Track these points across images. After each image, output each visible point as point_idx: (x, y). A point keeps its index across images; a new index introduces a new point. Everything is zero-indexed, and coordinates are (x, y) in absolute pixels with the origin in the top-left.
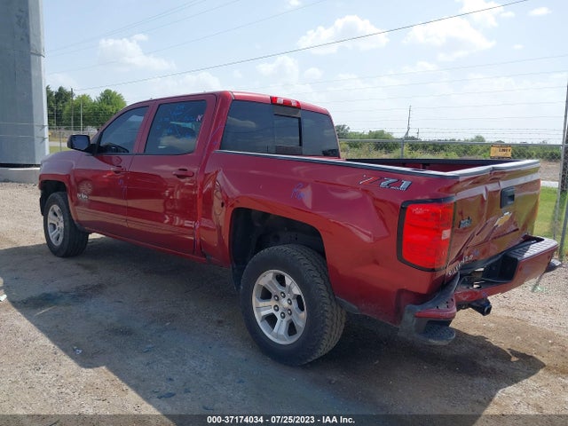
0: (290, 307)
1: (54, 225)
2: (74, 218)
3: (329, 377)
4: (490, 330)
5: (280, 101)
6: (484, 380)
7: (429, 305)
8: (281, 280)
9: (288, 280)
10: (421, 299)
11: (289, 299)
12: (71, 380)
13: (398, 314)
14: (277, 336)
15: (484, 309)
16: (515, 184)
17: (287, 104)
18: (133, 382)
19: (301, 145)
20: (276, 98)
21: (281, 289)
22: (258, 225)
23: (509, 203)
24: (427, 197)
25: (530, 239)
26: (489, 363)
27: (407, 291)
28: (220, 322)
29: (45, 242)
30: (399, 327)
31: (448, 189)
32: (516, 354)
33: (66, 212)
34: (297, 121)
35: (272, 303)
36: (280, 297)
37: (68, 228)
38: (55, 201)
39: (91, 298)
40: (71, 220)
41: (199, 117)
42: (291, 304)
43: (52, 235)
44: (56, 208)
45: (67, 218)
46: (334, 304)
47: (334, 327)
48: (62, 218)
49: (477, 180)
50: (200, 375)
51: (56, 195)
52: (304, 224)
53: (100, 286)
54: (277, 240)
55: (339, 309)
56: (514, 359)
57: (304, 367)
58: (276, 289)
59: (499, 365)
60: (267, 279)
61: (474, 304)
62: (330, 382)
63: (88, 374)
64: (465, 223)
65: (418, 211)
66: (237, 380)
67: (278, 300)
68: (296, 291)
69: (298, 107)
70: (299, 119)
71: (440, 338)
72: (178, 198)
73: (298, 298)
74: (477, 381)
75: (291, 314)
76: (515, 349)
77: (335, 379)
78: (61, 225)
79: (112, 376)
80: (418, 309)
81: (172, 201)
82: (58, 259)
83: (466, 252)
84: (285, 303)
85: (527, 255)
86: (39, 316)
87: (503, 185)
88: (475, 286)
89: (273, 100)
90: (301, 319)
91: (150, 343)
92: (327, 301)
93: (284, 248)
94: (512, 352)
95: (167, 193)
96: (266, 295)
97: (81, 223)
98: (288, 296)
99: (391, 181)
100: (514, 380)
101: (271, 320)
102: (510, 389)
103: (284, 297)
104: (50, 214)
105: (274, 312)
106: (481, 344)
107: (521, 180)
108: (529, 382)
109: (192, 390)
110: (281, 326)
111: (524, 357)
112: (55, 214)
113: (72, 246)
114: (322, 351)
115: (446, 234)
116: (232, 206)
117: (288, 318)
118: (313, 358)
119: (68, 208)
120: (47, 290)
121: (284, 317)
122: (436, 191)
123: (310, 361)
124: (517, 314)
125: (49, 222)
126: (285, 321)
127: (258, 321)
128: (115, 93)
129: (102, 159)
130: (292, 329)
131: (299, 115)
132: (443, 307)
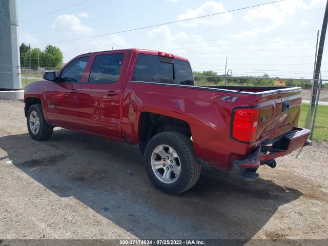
0: (172, 164)
1: (33, 123)
2: (46, 119)
3: (193, 200)
4: (274, 177)
5: (163, 54)
6: (272, 201)
7: (246, 160)
8: (166, 150)
9: (171, 150)
10: (242, 157)
11: (171, 160)
12: (57, 202)
13: (230, 166)
14: (165, 180)
15: (272, 164)
16: (289, 100)
17: (167, 56)
18: (90, 203)
19: (174, 78)
20: (161, 53)
21: (166, 155)
22: (153, 121)
23: (286, 109)
24: (247, 105)
25: (296, 129)
26: (275, 193)
27: (234, 154)
28: (131, 174)
29: (28, 132)
30: (230, 173)
31: (257, 101)
32: (288, 189)
33: (41, 115)
34: (172, 65)
35: (162, 162)
36: (166, 159)
37: (42, 124)
38: (34, 109)
39: (59, 161)
40: (44, 120)
41: (120, 63)
42: (172, 162)
43: (32, 128)
44: (35, 113)
45: (41, 119)
46: (195, 162)
47: (196, 174)
48: (38, 119)
49: (270, 97)
50: (125, 199)
51: (35, 106)
52: (180, 120)
53: (62, 156)
54: (163, 130)
55: (198, 164)
56: (287, 191)
57: (179, 195)
58: (164, 155)
59: (280, 194)
60: (159, 149)
61: (268, 162)
62: (193, 203)
63: (65, 200)
64: (264, 119)
65: (241, 113)
66: (145, 202)
67: (165, 160)
68: (176, 155)
69: (173, 57)
70: (173, 64)
71: (252, 177)
72: (103, 106)
73: (176, 159)
74: (269, 201)
75: (172, 168)
76: (287, 186)
77: (196, 201)
78: (38, 123)
79: (78, 201)
80: (241, 162)
81: (99, 109)
82: (36, 141)
83: (264, 134)
84: (169, 162)
85: (294, 137)
86: (32, 171)
87: (284, 100)
88: (268, 153)
89: (160, 53)
90: (178, 170)
91: (95, 184)
92: (192, 160)
93: (169, 133)
94: (286, 188)
95: (96, 104)
96: (158, 158)
97: (50, 121)
98: (170, 158)
99: (227, 97)
100: (288, 201)
101: (161, 171)
102: (286, 205)
103: (168, 159)
104: (31, 116)
105: (163, 167)
106: (270, 184)
107: (292, 98)
108: (296, 202)
109: (122, 207)
110: (167, 174)
111: (292, 190)
112: (34, 116)
113: (44, 135)
114: (189, 187)
115: (255, 124)
116: (140, 111)
117: (170, 170)
118: (185, 190)
119: (42, 112)
120: (34, 158)
121: (168, 170)
122: (251, 102)
123: (182, 192)
124: (288, 169)
125: (30, 120)
126: (169, 171)
127: (154, 172)
128: (55, 48)
129: (62, 86)
130: (173, 175)
131: (173, 62)
132: (253, 162)
